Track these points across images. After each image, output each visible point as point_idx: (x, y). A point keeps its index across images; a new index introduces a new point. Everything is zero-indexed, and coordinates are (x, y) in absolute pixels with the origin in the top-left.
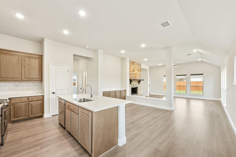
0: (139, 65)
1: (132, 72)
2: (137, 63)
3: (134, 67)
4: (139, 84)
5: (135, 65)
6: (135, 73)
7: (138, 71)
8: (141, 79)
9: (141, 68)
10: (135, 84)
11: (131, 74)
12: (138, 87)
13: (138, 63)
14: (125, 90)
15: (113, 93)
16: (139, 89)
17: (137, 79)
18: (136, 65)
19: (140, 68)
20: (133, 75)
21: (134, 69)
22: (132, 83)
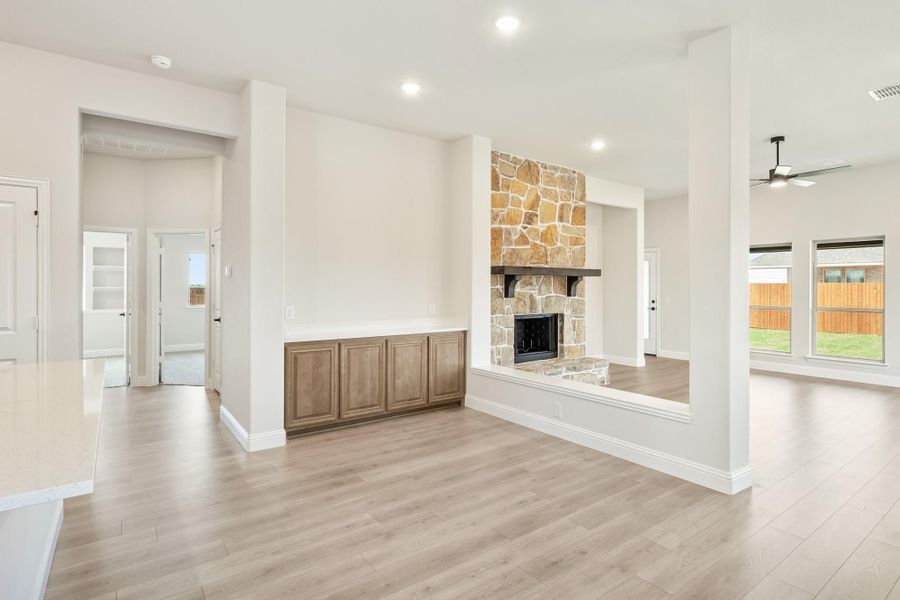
0: (575, 182)
1: (519, 227)
2: (556, 169)
3: (533, 197)
4: (569, 295)
5: (541, 185)
6: (541, 230)
7: (561, 219)
8: (587, 266)
9: (583, 198)
10: (540, 298)
11: (514, 237)
12: (562, 315)
13: (564, 170)
14: (465, 333)
15: (372, 354)
16: (568, 325)
17: (555, 266)
18: (551, 180)
19: (581, 203)
20: (526, 242)
21: (534, 205)
22: (518, 289)
